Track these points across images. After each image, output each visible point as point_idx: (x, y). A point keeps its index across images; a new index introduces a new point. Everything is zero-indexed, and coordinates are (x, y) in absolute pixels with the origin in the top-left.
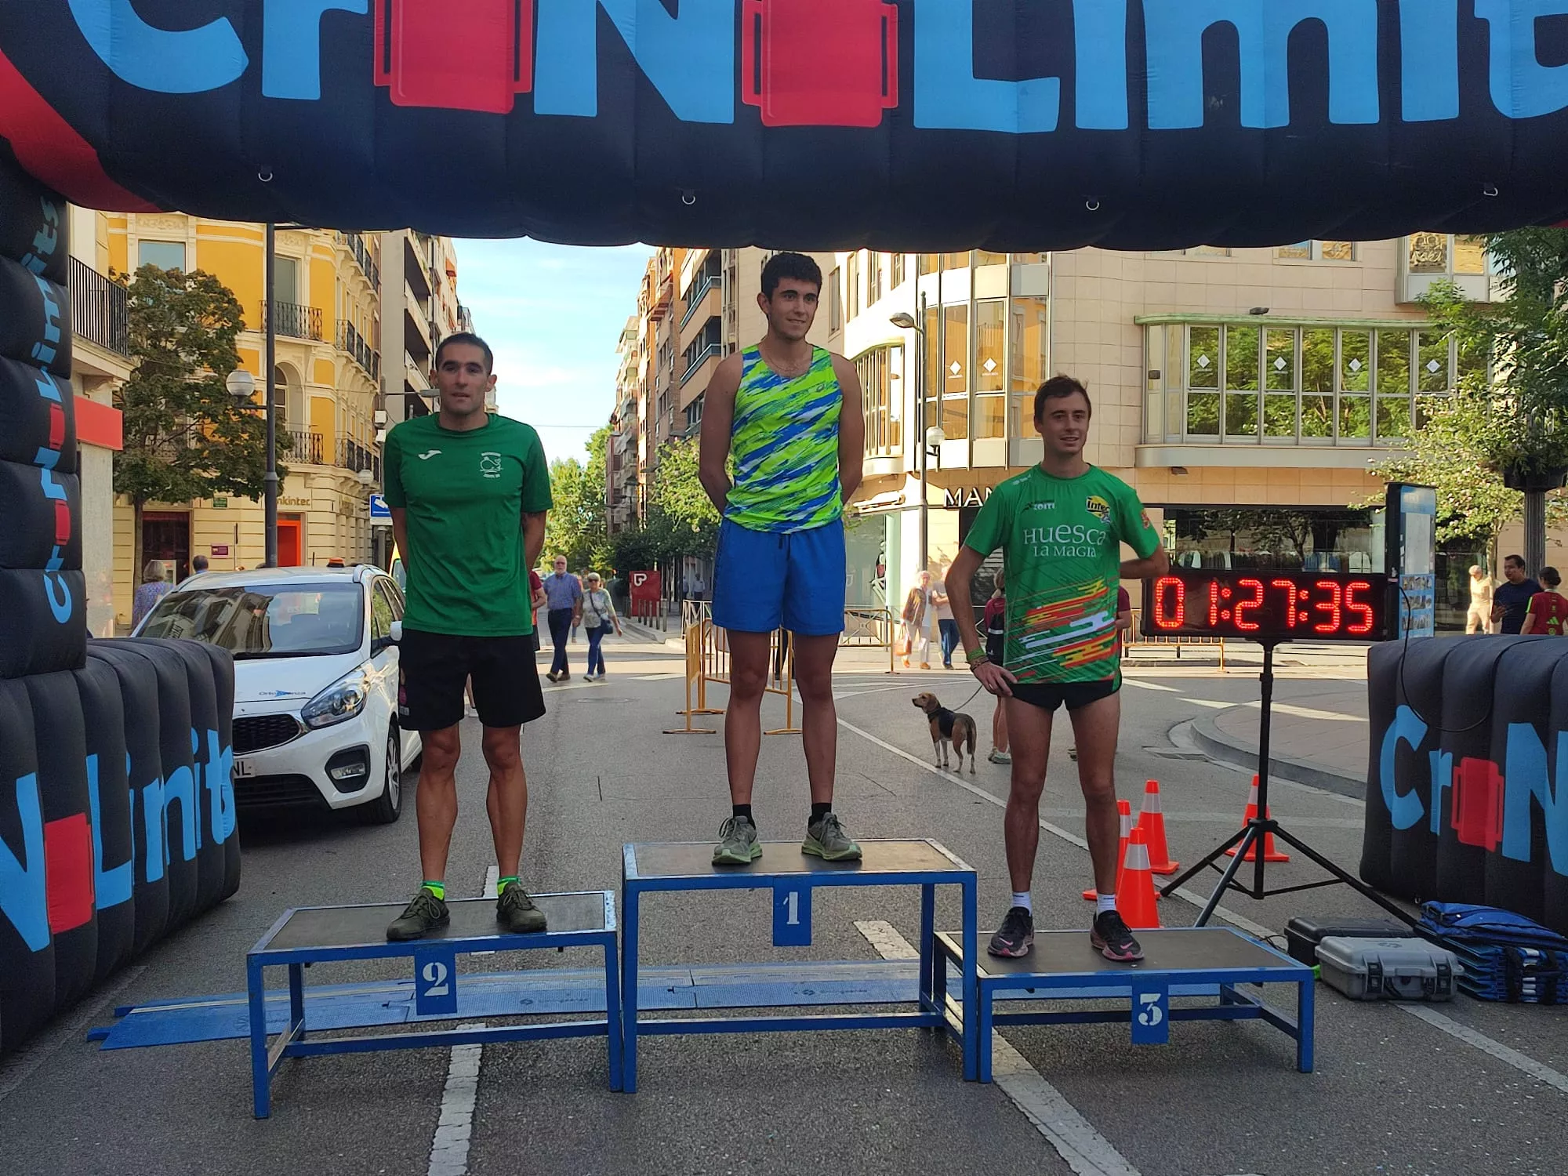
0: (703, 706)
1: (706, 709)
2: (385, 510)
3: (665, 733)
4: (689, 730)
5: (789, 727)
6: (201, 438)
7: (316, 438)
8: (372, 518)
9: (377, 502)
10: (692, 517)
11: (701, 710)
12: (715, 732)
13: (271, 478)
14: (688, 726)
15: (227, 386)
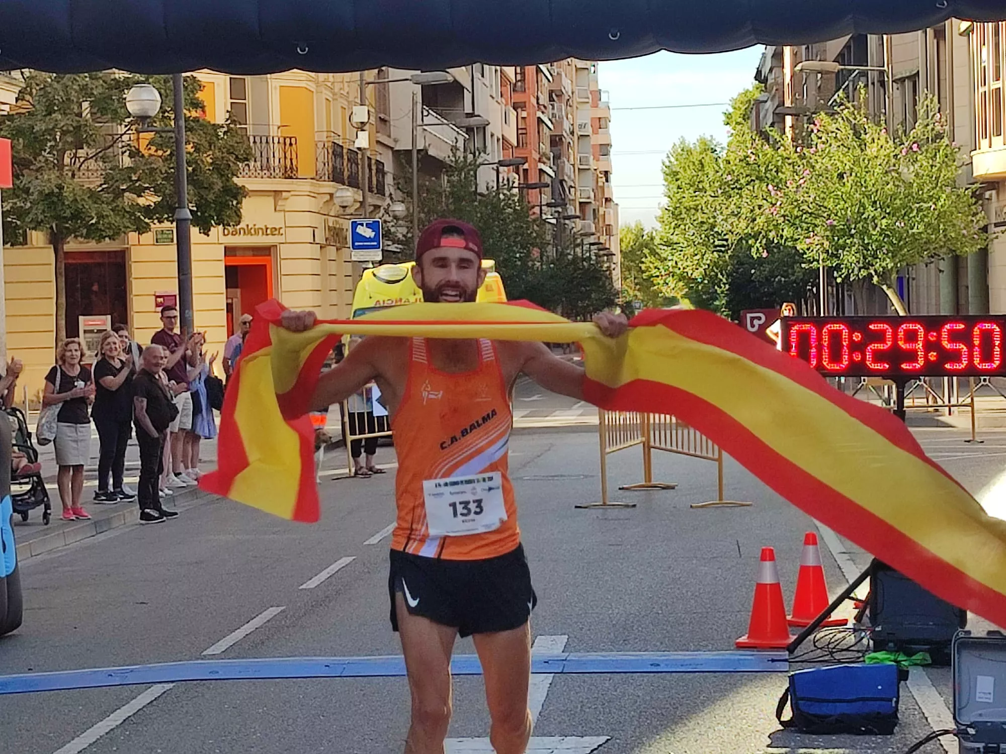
0: (650, 481)
1: (654, 482)
2: (369, 239)
3: (576, 507)
4: (604, 504)
5: (721, 499)
6: (135, 153)
7: (288, 142)
8: (354, 252)
9: (360, 230)
10: (755, 237)
11: (649, 484)
12: (634, 506)
13: (182, 216)
14: (604, 499)
15: (128, 104)
